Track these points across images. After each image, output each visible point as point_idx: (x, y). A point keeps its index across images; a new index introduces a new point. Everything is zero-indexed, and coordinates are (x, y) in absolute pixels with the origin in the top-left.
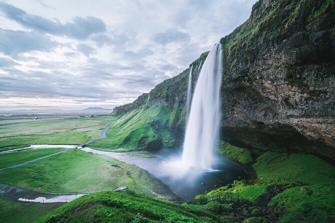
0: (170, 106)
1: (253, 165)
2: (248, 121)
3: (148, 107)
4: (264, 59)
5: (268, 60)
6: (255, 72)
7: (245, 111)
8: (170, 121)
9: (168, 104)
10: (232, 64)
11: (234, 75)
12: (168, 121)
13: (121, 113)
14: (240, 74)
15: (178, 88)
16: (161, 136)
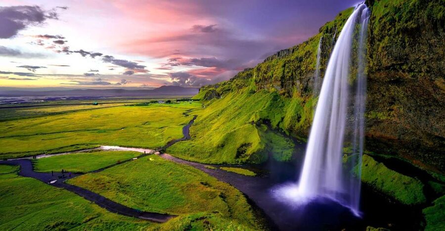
0: (286, 94)
1: (425, 211)
2: (419, 132)
3: (253, 92)
4: (430, 45)
5: (436, 46)
6: (418, 60)
7: (411, 115)
8: (285, 119)
9: (283, 91)
10: (382, 45)
11: (385, 62)
12: (283, 119)
13: (210, 98)
14: (395, 60)
15: (299, 67)
16: (271, 142)
